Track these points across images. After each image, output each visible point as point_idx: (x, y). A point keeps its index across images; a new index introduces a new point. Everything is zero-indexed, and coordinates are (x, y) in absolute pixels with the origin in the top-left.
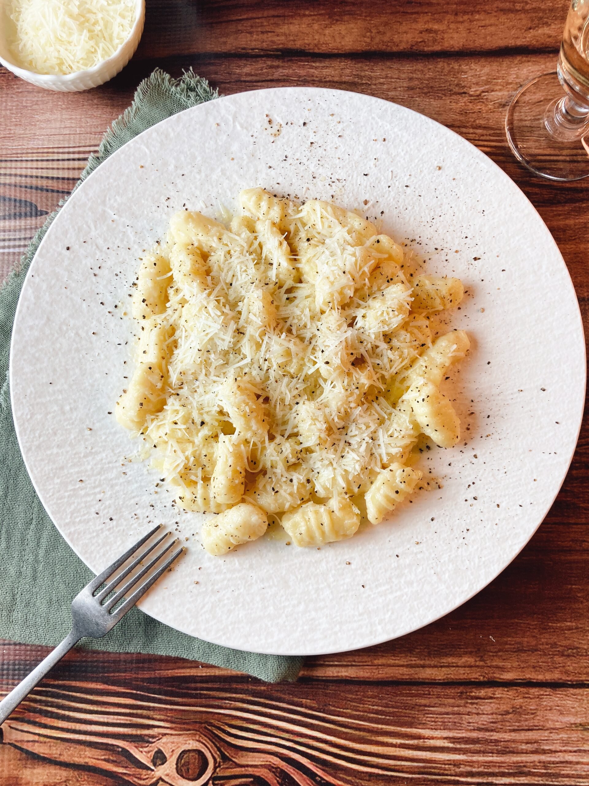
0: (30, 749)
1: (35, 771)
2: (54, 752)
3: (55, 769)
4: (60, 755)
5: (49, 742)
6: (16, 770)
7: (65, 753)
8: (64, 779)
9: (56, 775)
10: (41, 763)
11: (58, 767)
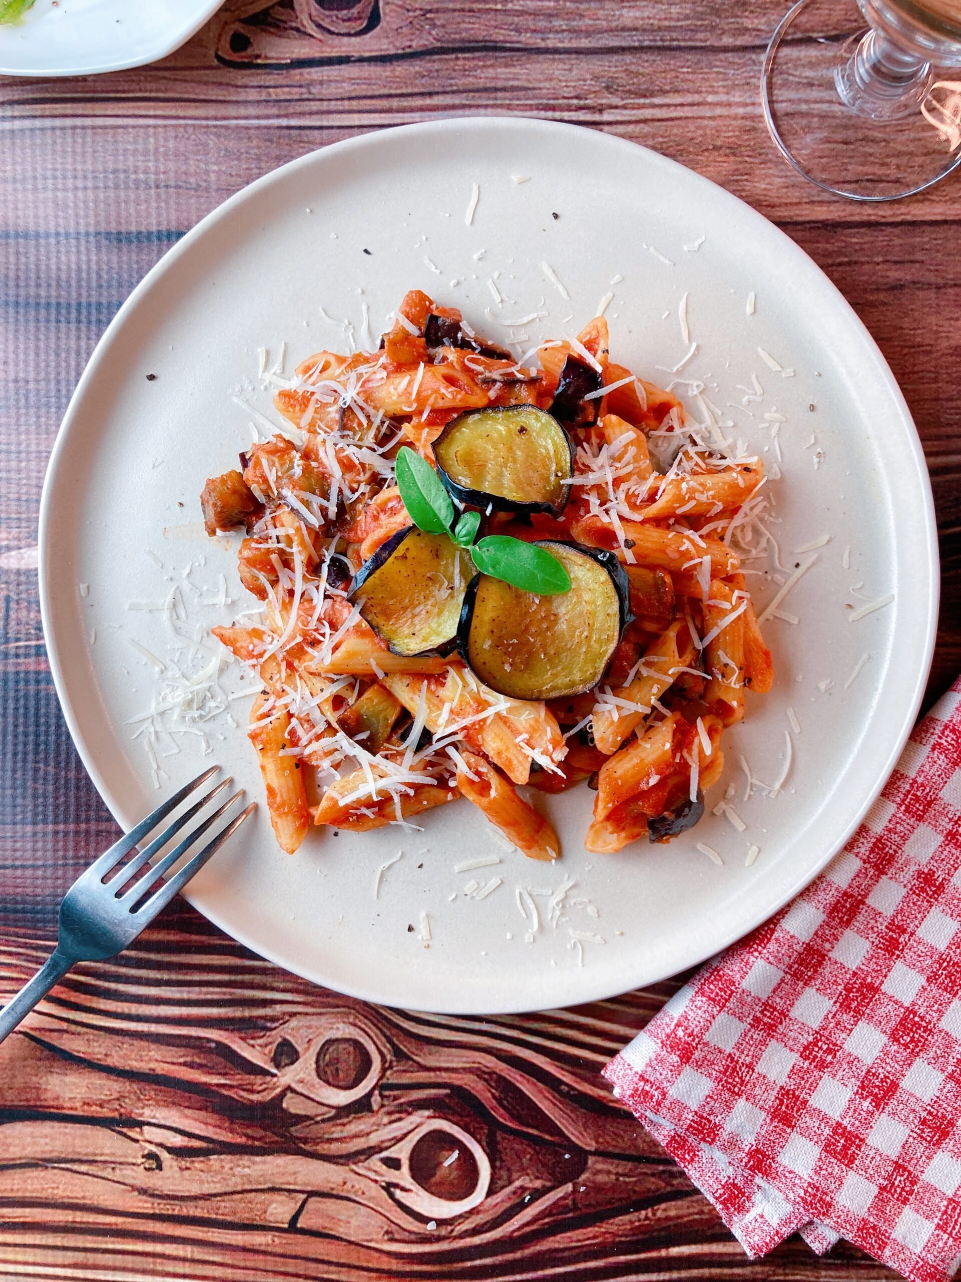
0: (56, 1043)
1: (67, 1079)
2: (96, 1050)
3: (100, 1079)
4: (106, 1055)
5: (86, 1033)
6: (36, 1075)
7: (114, 1053)
8: (116, 1095)
9: (101, 1087)
10: (75, 1067)
11: (103, 1075)
